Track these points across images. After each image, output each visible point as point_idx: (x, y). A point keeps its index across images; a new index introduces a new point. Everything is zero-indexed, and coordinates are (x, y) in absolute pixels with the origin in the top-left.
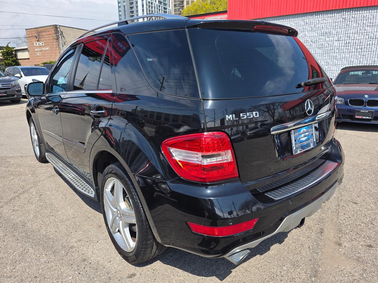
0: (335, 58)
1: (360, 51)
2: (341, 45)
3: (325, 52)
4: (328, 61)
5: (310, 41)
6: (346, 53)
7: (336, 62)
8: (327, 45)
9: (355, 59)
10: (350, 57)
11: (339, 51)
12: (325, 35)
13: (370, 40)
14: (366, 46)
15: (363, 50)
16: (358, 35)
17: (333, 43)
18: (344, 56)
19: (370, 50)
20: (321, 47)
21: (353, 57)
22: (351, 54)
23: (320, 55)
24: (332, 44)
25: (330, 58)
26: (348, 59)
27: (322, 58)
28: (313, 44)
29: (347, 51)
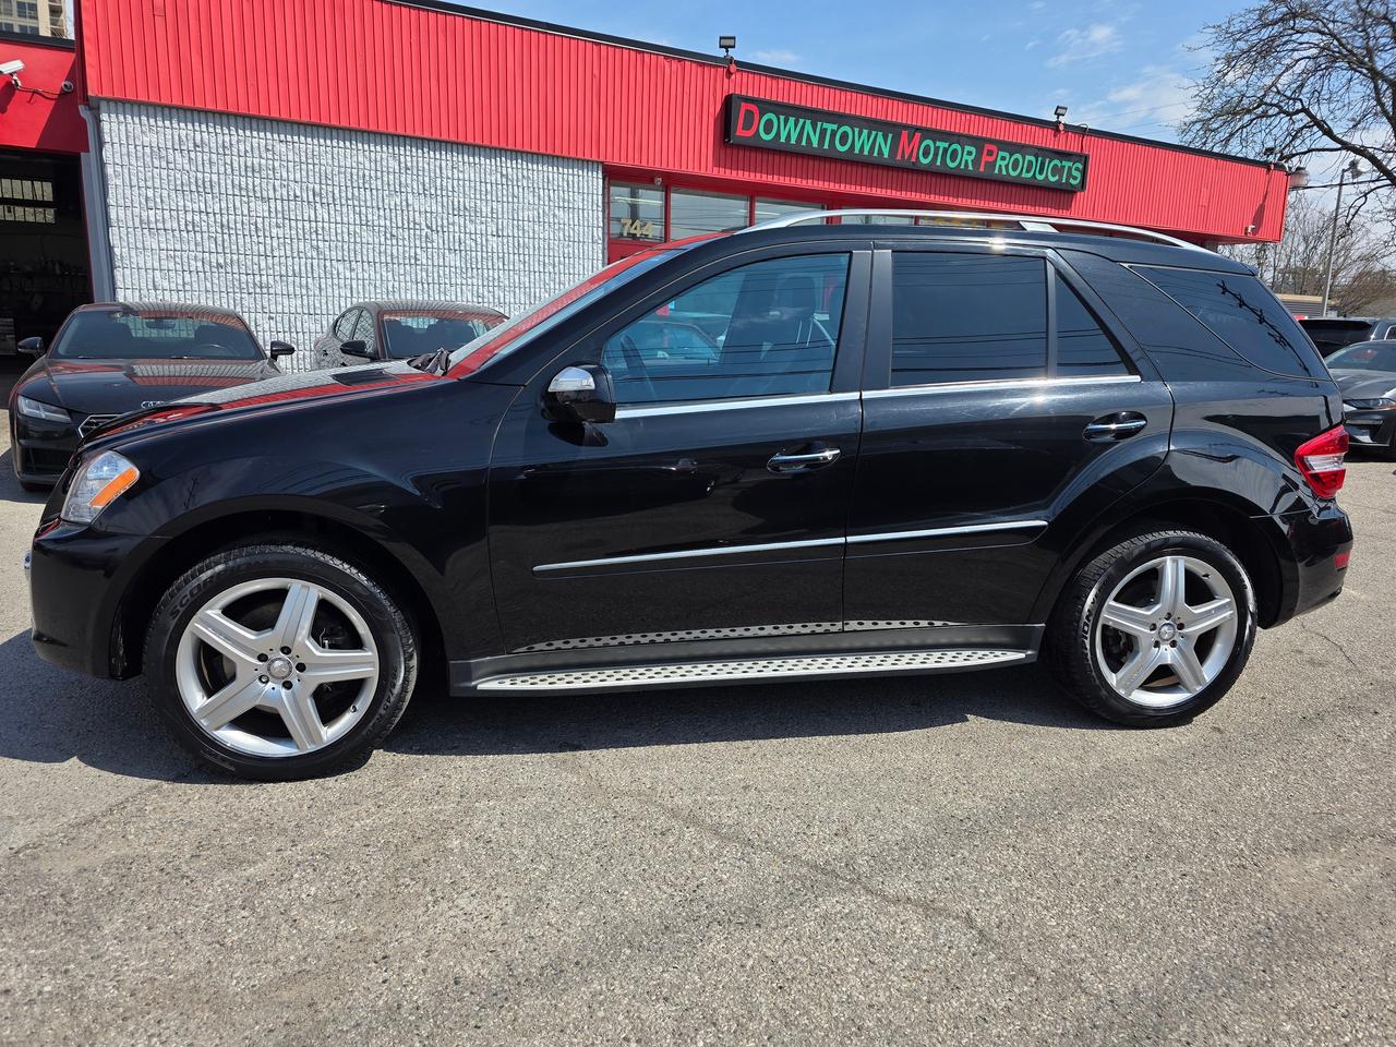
0: (496, 284)
1: (552, 270)
2: (506, 251)
3: (469, 265)
4: (481, 291)
5: (424, 226)
6: (522, 273)
7: (502, 295)
8: (473, 245)
9: (543, 290)
10: (532, 285)
11: (504, 264)
12: (462, 213)
13: (569, 246)
14: (562, 259)
15: (556, 269)
16: (541, 228)
17: (487, 240)
18: (517, 280)
19: (572, 271)
20: (457, 248)
21: (537, 285)
22: (532, 277)
23: (458, 271)
24: (484, 243)
25: (485, 283)
26: (527, 290)
27: (464, 282)
28: (435, 236)
29: (522, 266)
